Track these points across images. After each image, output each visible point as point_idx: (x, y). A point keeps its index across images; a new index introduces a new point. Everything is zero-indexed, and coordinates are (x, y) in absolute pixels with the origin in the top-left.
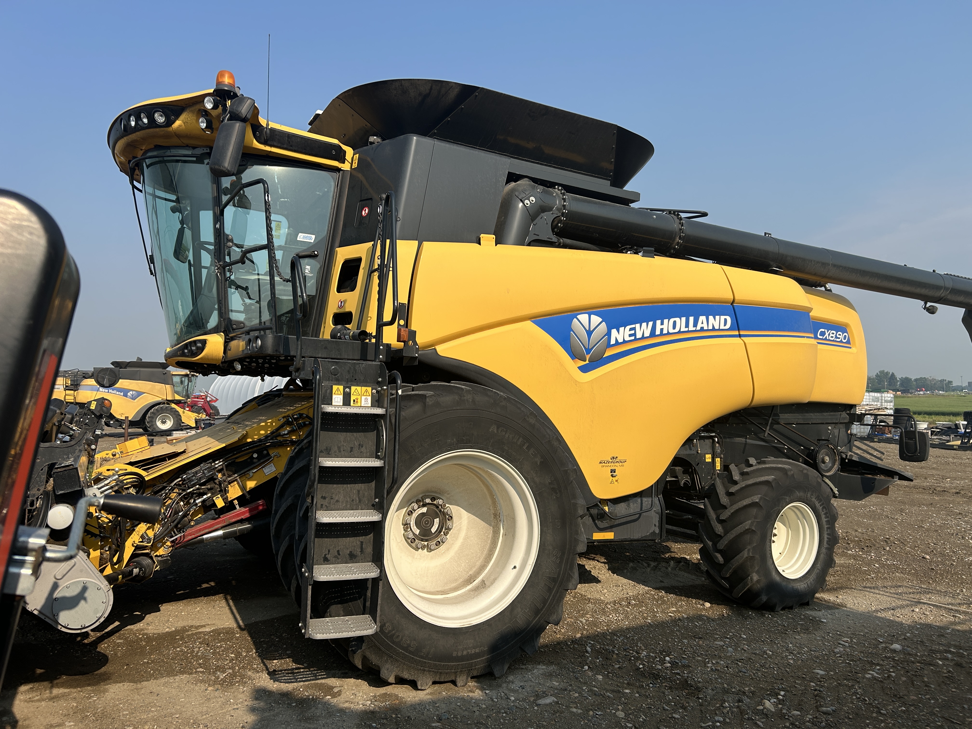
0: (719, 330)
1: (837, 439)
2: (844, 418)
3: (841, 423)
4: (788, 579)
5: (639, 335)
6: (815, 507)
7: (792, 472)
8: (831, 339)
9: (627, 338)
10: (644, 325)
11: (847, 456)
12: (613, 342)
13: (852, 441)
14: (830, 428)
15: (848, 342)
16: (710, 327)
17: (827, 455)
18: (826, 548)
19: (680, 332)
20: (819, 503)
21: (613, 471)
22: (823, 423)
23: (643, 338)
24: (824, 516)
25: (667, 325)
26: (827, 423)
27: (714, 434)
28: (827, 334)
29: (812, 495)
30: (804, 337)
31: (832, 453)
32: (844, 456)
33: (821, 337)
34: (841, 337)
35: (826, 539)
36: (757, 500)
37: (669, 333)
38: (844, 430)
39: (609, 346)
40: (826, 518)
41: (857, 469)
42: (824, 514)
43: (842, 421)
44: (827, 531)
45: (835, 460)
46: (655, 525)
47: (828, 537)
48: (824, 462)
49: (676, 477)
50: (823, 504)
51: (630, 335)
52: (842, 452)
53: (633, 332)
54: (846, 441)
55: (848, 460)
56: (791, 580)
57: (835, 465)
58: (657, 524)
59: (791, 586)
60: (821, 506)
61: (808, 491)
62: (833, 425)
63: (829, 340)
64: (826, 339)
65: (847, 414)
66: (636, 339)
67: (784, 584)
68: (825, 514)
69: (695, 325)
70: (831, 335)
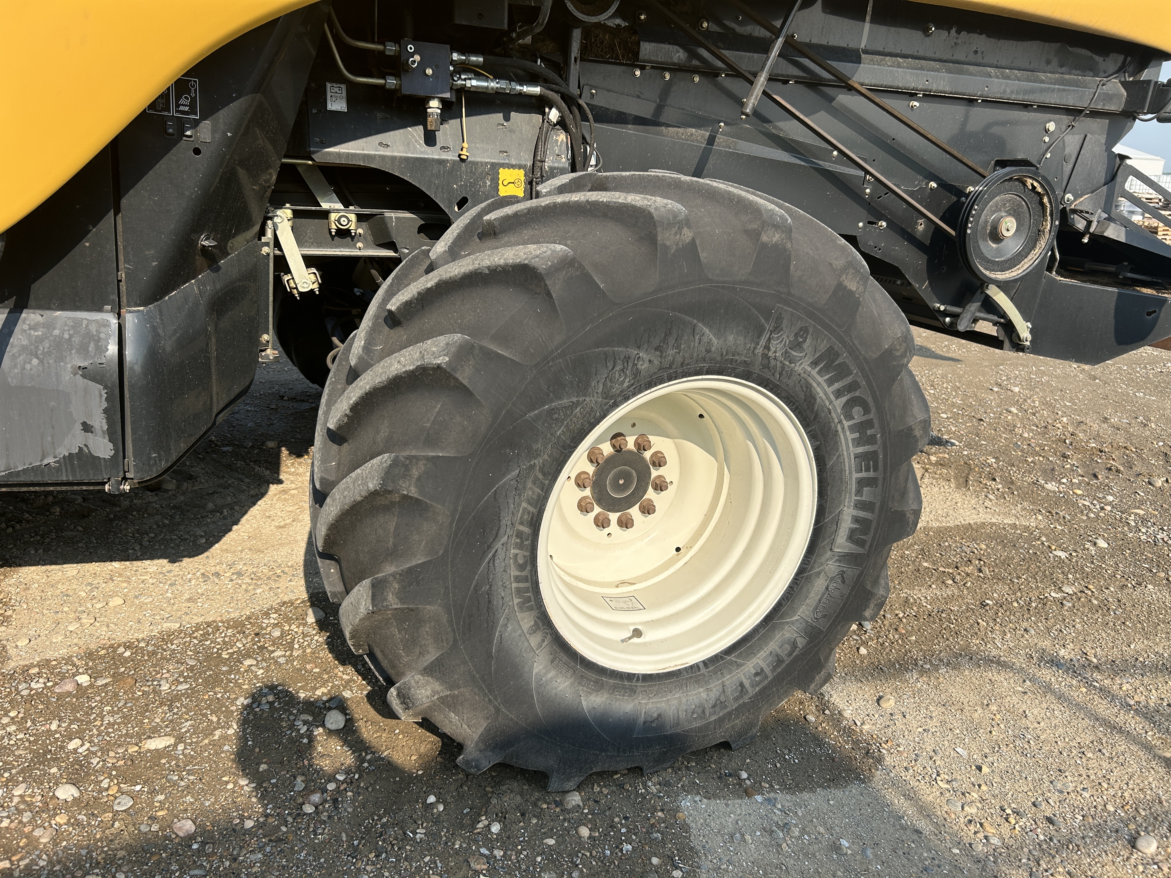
1: (1068, 168)
2: (1109, 97)
3: (1095, 114)
6: (811, 397)
7: (687, 234)
11: (1089, 223)
13: (1119, 179)
14: (1051, 126)
17: (1015, 213)
18: (846, 558)
20: (830, 382)
22: (1026, 106)
24: (850, 436)
26: (1044, 108)
27: (536, 90)
29: (797, 345)
31: (1034, 205)
32: (1081, 225)
35: (846, 524)
36: (442, 360)
38: (1103, 139)
40: (858, 442)
41: (1112, 268)
42: (852, 429)
43: (1099, 107)
44: (859, 492)
45: (1039, 233)
46: (87, 428)
47: (862, 514)
48: (996, 236)
49: (391, 245)
50: (852, 387)
52: (1074, 211)
54: (1101, 175)
55: (1093, 237)
57: (1034, 247)
58: (100, 422)
60: (838, 394)
61: (777, 329)
62: (1066, 119)
65: (1124, 84)
68: (861, 428)
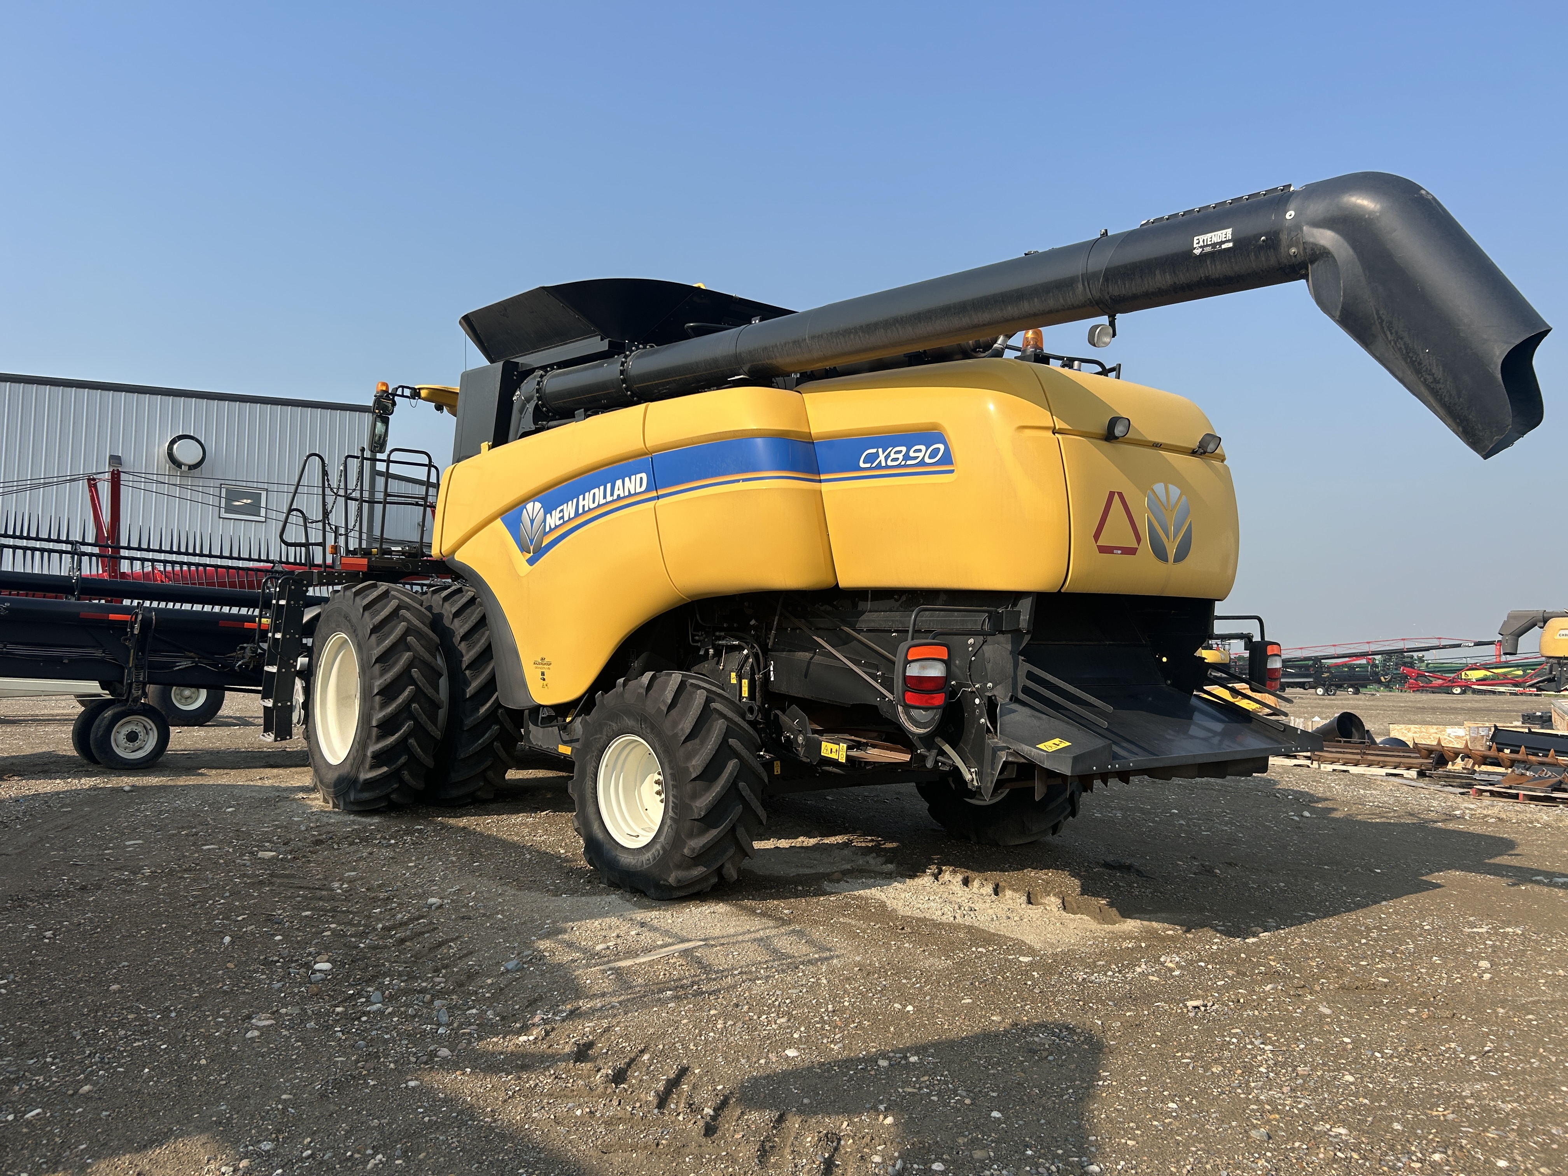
0: (636, 494)
4: (618, 844)
5: (566, 518)
8: (890, 463)
9: (558, 523)
10: (570, 503)
12: (547, 529)
15: (947, 459)
16: (627, 494)
19: (599, 506)
21: (543, 674)
23: (570, 519)
25: (586, 501)
28: (882, 457)
30: (738, 481)
33: (868, 465)
34: (921, 455)
37: (590, 510)
39: (545, 534)
51: (560, 519)
53: (561, 514)
56: (622, 847)
59: (614, 854)
63: (887, 467)
64: (879, 466)
66: (564, 522)
67: (607, 846)
69: (612, 495)
70: (893, 456)
